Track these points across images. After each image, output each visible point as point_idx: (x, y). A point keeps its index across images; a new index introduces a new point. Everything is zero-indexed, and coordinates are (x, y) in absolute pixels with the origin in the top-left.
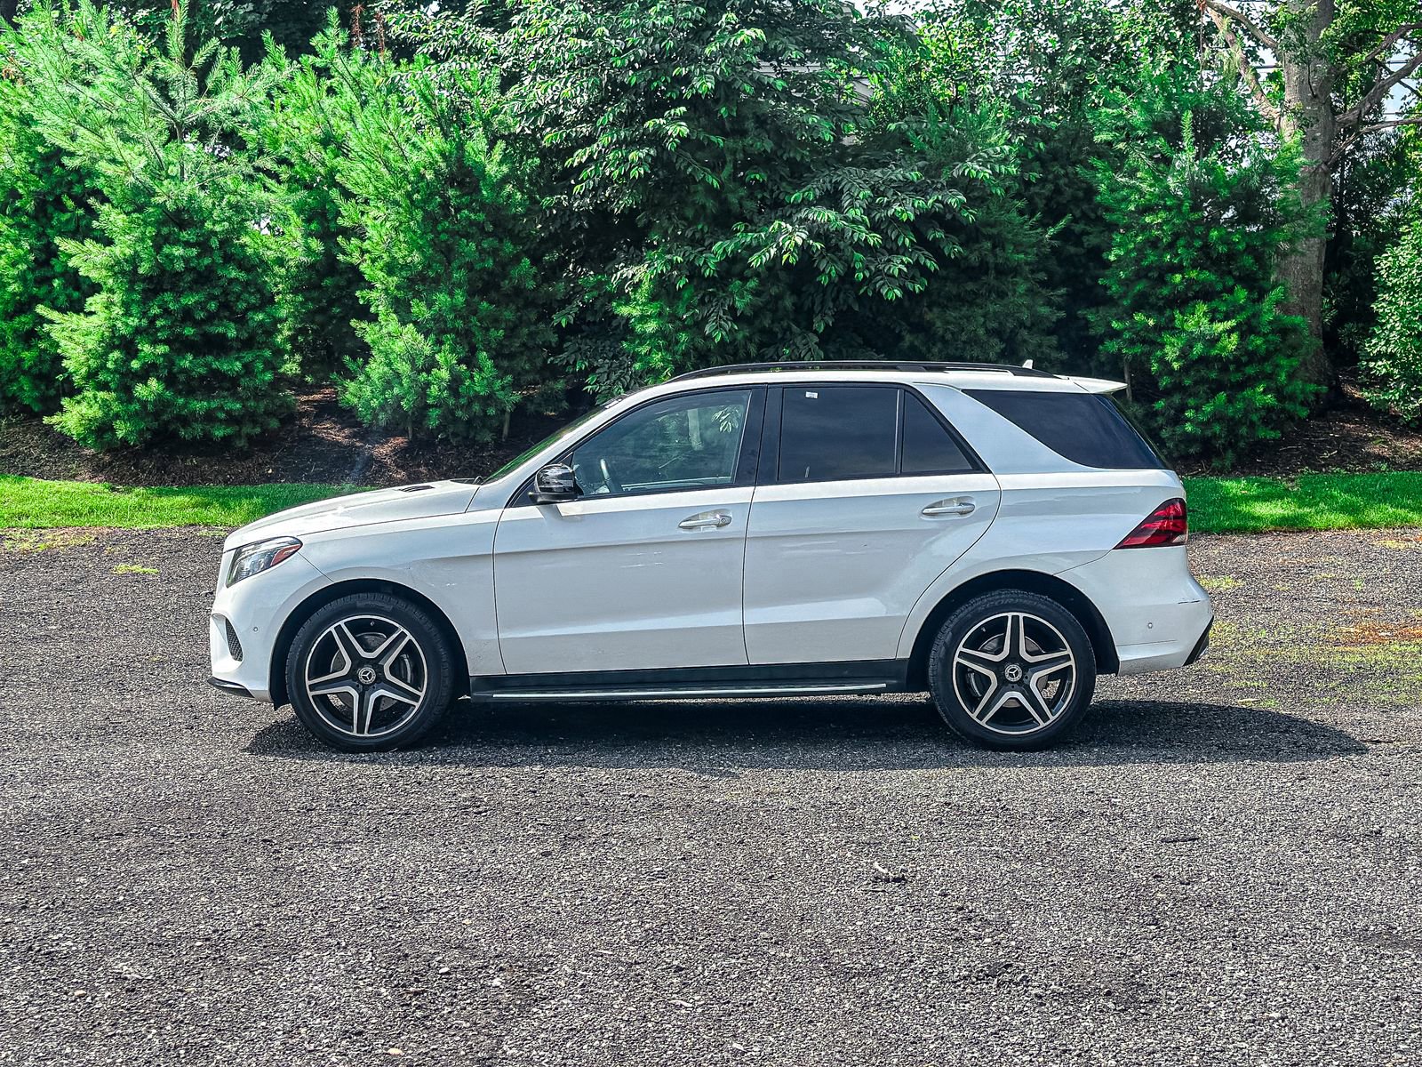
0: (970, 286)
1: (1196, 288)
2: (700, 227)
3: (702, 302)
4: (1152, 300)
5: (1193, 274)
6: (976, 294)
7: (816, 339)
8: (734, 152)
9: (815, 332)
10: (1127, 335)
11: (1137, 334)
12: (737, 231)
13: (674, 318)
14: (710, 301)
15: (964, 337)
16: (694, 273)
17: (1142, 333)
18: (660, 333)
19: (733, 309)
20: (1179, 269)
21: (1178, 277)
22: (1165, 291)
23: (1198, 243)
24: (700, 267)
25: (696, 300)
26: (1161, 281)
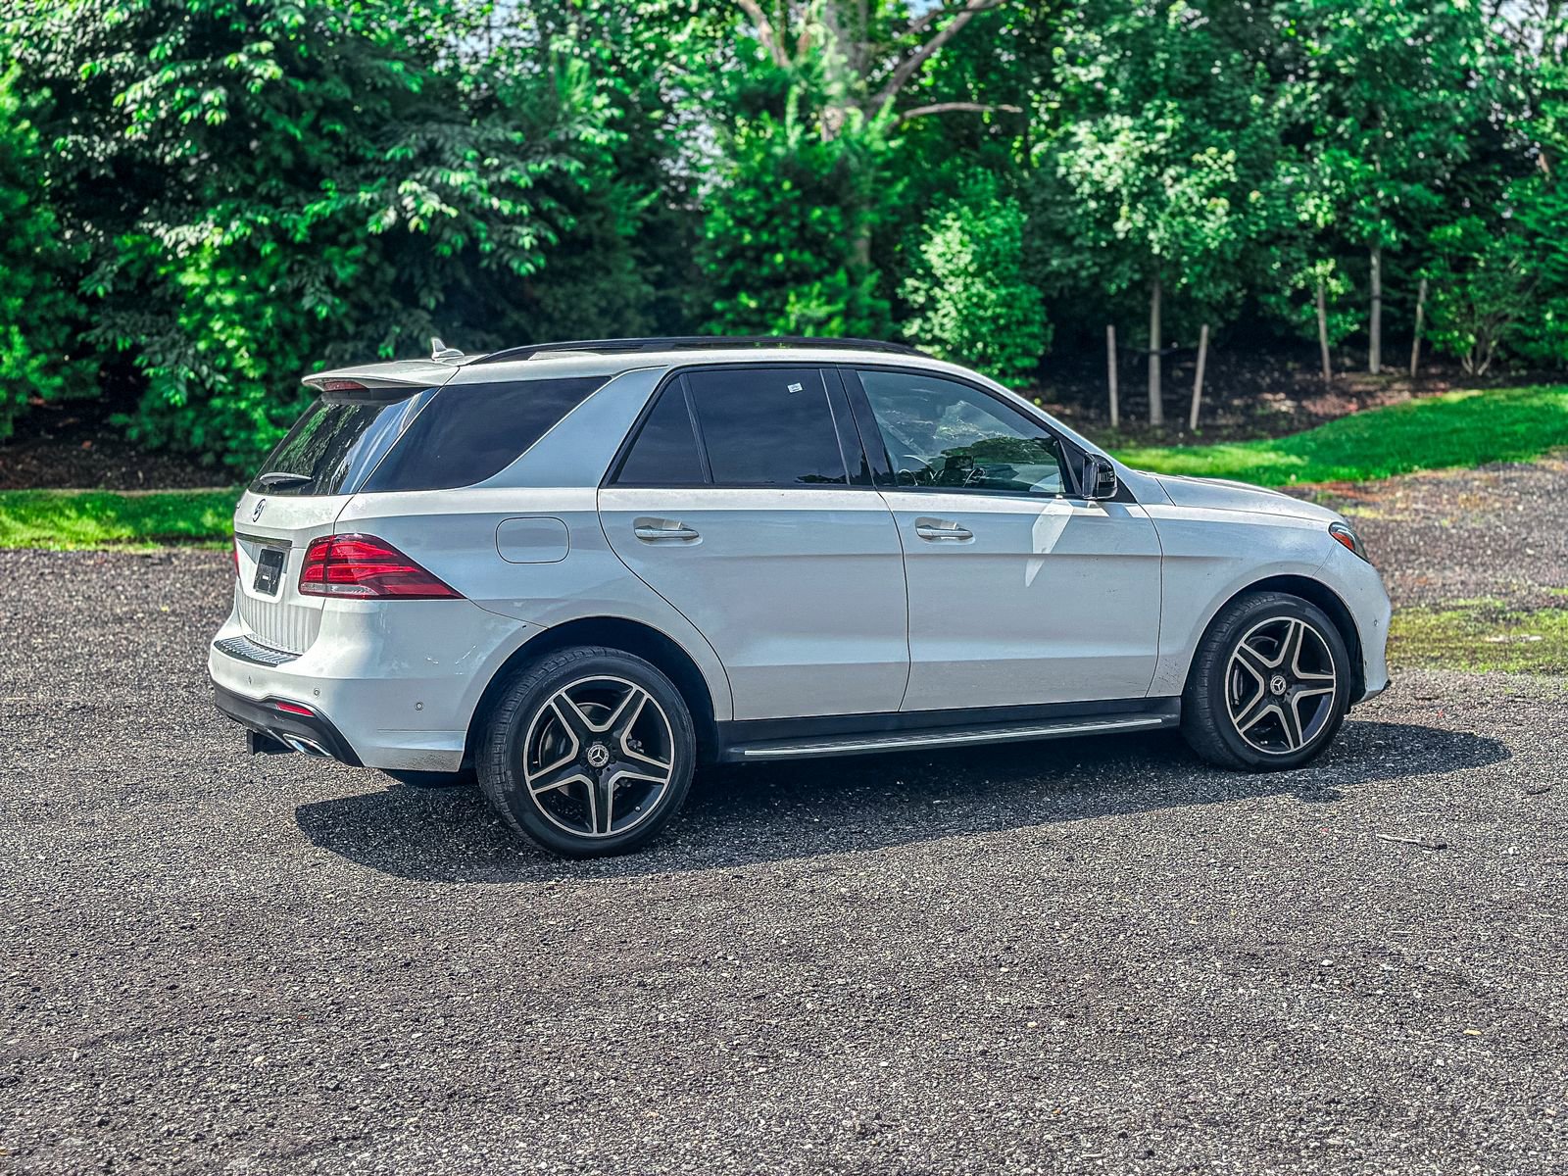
0: (577, 261)
1: (795, 269)
2: (274, 183)
3: (290, 271)
4: (749, 280)
5: (794, 255)
6: (581, 269)
7: (427, 317)
8: (311, 97)
9: (425, 308)
10: (729, 316)
11: (739, 314)
12: (327, 190)
13: (253, 287)
14: (300, 271)
15: (574, 316)
16: (281, 236)
17: (745, 315)
18: (238, 307)
19: (329, 281)
20: (775, 248)
21: (779, 258)
22: (765, 271)
23: (795, 223)
24: (287, 230)
25: (283, 268)
26: (758, 261)
